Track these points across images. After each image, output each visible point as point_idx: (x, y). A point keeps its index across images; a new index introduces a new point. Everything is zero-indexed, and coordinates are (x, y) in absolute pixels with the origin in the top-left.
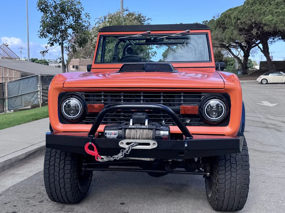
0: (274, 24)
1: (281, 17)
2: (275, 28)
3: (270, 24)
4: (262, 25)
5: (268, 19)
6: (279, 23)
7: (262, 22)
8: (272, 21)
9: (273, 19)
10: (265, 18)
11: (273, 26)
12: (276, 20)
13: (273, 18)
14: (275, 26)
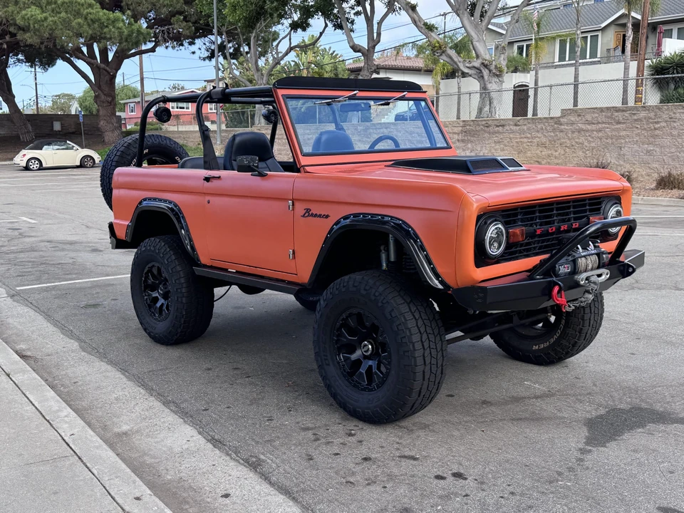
0: (51, 29)
1: (63, 15)
2: (52, 38)
3: (38, 30)
4: (12, 29)
5: (32, 16)
6: (61, 29)
7: (14, 19)
8: (43, 21)
9: (46, 19)
10: (24, 12)
11: (46, 35)
12: (52, 21)
13: (44, 14)
14: (50, 34)
